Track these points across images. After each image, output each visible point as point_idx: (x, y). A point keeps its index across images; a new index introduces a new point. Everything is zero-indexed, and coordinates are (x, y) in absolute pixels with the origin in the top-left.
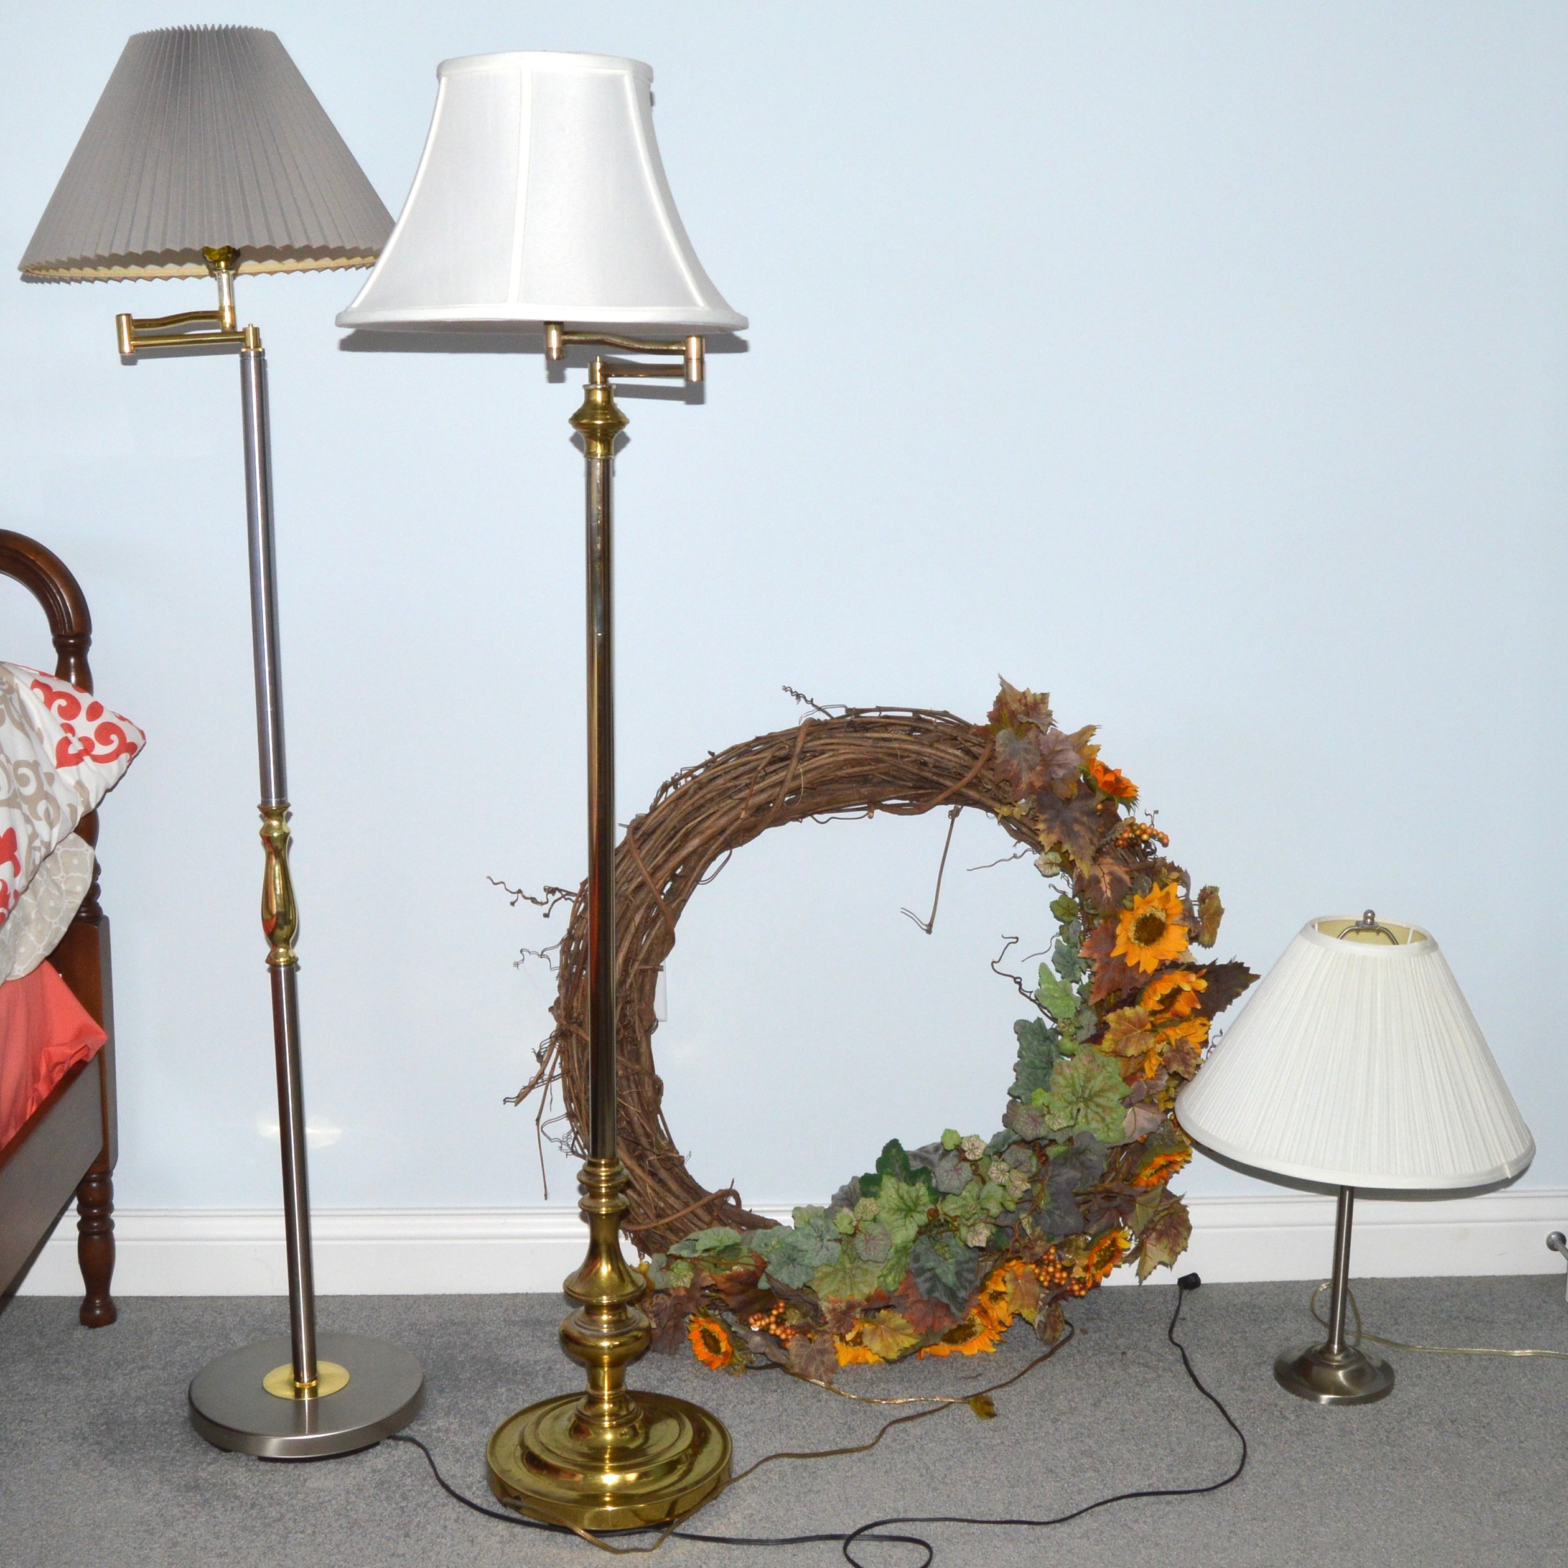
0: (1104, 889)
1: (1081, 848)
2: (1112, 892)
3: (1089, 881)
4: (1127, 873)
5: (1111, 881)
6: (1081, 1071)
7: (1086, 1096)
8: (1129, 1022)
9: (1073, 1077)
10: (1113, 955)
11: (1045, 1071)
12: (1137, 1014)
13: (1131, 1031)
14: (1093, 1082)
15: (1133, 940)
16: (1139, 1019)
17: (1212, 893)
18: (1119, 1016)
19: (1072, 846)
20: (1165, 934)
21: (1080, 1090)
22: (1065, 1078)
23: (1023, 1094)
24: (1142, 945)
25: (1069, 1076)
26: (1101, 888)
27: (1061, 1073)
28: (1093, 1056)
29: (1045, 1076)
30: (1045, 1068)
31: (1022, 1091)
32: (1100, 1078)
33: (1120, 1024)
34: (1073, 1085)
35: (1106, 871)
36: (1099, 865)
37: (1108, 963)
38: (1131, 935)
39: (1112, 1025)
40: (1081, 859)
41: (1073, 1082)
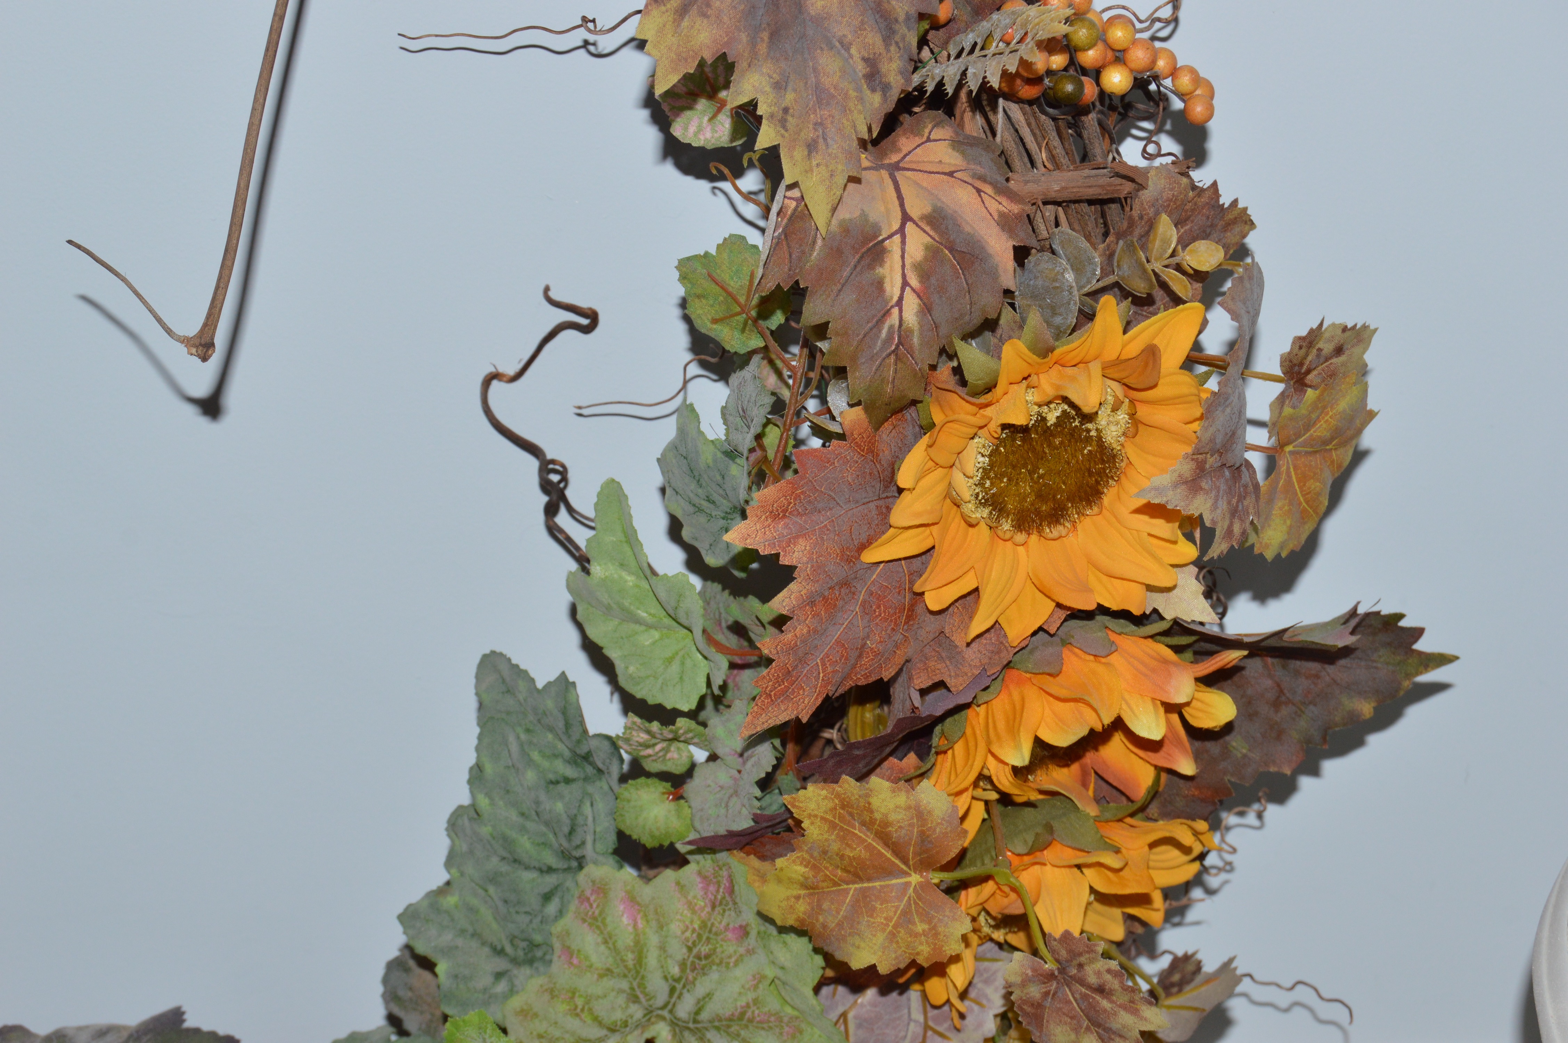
0: (893, 289)
1: (822, 96)
2: (926, 308)
3: (835, 252)
4: (1005, 223)
5: (932, 253)
6: (675, 928)
7: (684, 1009)
8: (884, 837)
9: (639, 949)
10: (870, 556)
11: (551, 880)
12: (920, 813)
13: (888, 872)
14: (714, 976)
15: (969, 508)
16: (923, 836)
17: (1339, 351)
18: (845, 804)
19: (779, 86)
20: (1106, 500)
21: (658, 987)
22: (608, 940)
23: (449, 951)
24: (1006, 525)
25: (625, 939)
26: (880, 284)
27: (596, 922)
28: (731, 891)
29: (547, 897)
30: (550, 870)
31: (447, 938)
32: (742, 974)
33: (845, 837)
34: (637, 971)
35: (916, 209)
36: (896, 167)
37: (845, 584)
38: (965, 488)
39: (813, 830)
40: (811, 147)
41: (640, 960)
